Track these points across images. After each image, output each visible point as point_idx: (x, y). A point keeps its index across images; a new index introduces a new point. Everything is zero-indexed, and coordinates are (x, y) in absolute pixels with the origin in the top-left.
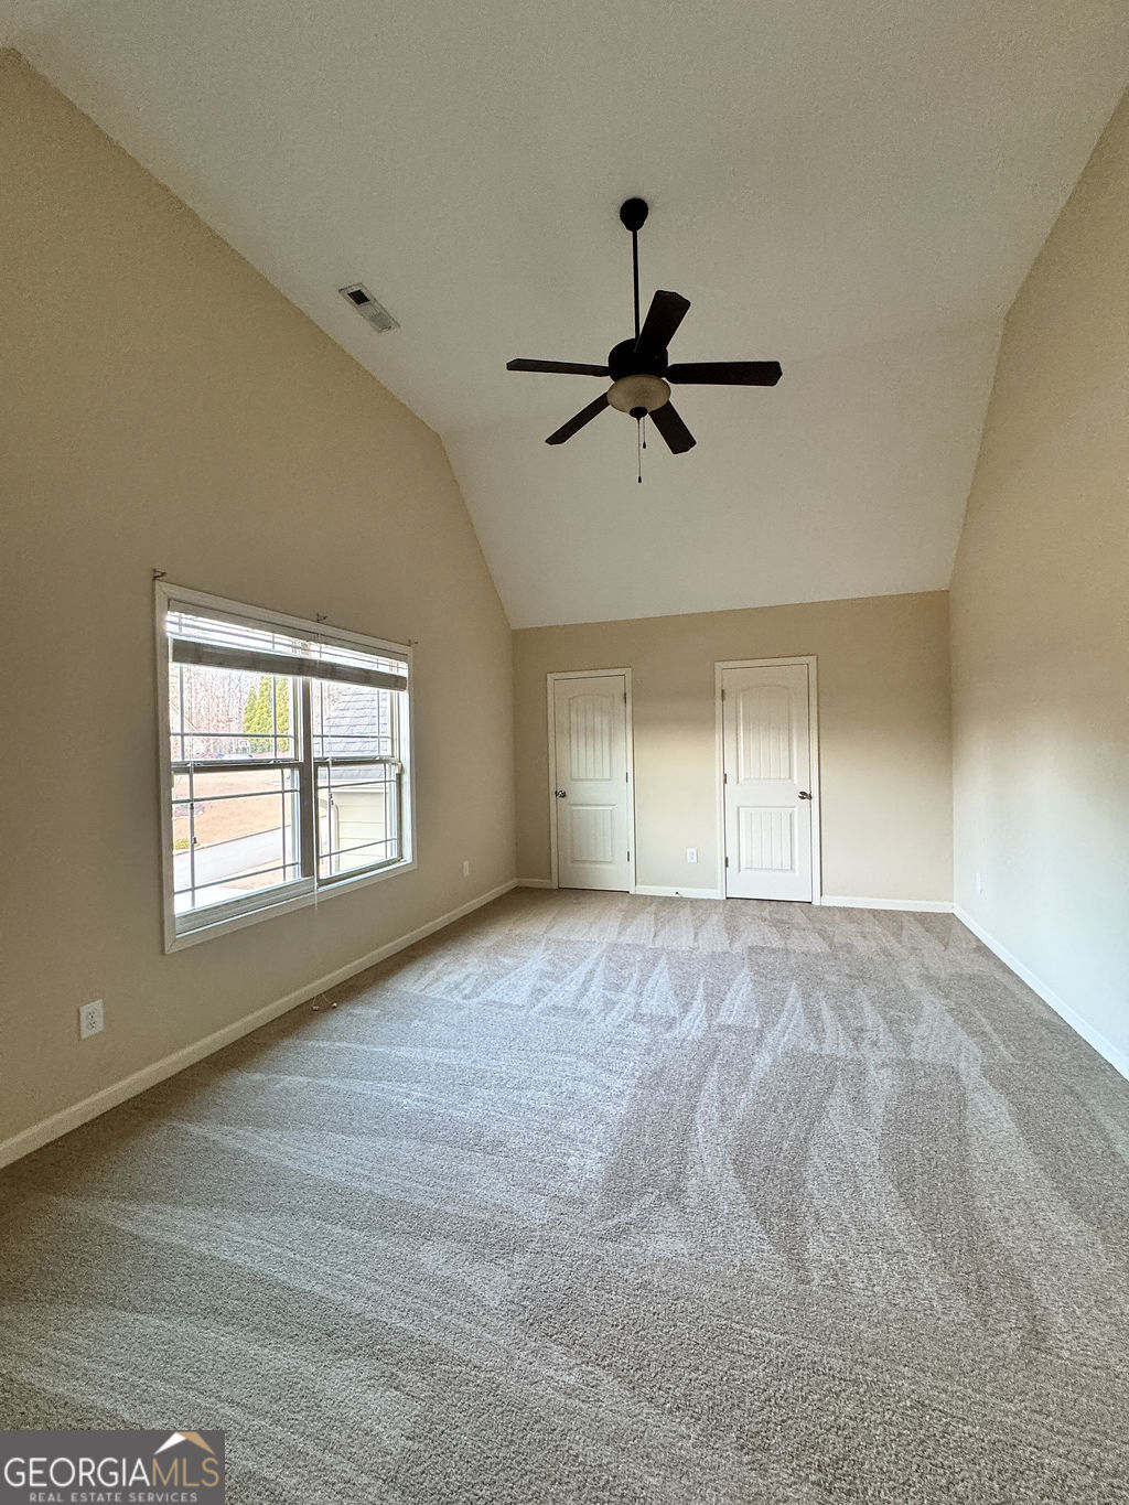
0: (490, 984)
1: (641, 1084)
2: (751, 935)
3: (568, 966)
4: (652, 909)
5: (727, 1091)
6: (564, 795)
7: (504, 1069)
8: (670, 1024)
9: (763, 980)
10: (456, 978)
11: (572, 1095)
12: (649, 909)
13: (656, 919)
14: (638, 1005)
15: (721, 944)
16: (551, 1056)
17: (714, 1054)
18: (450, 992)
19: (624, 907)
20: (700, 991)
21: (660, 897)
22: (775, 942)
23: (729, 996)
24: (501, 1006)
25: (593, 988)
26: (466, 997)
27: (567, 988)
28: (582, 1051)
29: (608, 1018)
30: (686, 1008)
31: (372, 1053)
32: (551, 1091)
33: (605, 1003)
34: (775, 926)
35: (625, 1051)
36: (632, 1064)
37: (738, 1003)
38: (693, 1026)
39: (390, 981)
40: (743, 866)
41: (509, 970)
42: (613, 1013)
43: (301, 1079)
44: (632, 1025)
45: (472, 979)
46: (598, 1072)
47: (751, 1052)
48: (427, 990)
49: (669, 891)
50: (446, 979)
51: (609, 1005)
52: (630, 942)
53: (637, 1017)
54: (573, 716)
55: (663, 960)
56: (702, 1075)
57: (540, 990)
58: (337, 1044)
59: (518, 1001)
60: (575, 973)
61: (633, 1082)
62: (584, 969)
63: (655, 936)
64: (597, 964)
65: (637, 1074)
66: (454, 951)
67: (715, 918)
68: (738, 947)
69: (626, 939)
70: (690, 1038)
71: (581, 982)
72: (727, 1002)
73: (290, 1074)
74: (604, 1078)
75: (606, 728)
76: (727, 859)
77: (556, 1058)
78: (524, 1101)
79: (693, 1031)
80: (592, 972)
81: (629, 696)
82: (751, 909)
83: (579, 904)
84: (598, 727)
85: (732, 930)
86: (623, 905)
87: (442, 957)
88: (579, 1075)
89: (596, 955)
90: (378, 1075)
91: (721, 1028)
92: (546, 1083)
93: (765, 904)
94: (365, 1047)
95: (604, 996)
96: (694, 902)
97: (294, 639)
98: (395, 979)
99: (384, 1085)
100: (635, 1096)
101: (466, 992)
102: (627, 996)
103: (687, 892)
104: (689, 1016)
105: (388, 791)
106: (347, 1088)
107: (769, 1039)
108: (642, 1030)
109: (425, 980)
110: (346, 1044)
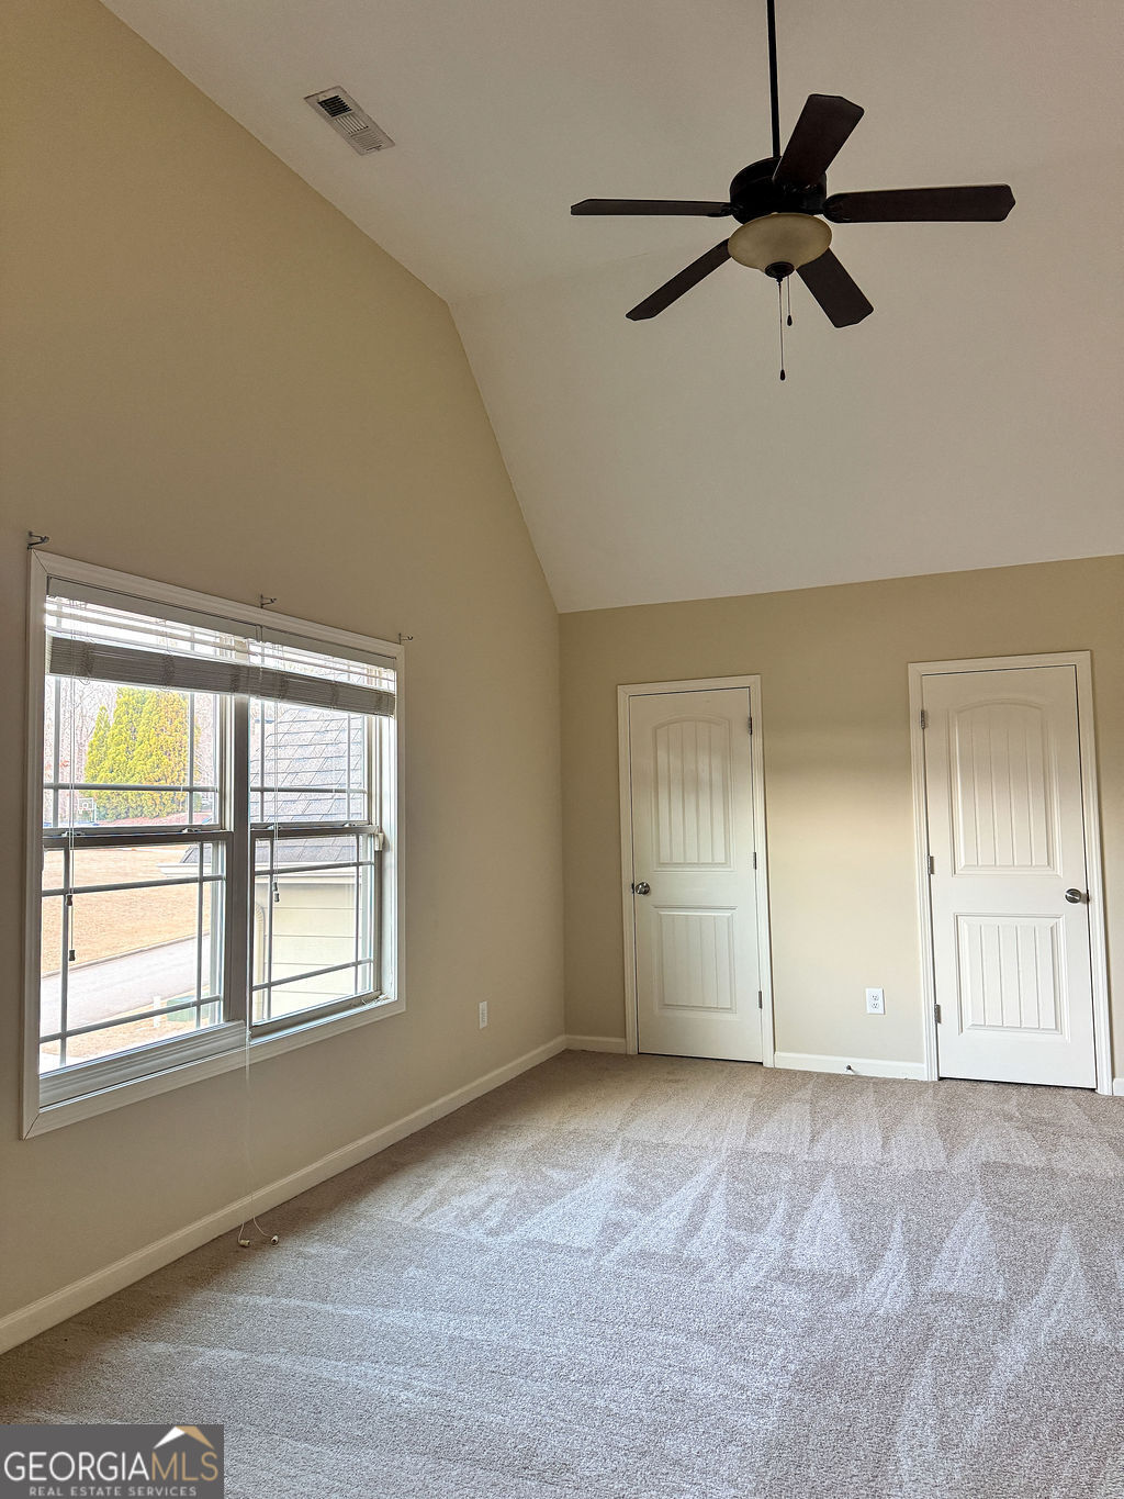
0: (532, 1213)
1: (798, 1382)
2: (984, 1145)
3: (662, 1185)
4: (806, 1094)
5: (950, 1402)
6: (646, 891)
7: (563, 1350)
8: (846, 1289)
9: (1009, 1220)
10: (473, 1200)
11: (680, 1397)
12: (800, 1095)
13: (813, 1113)
14: (788, 1254)
15: (932, 1155)
16: (641, 1333)
17: (926, 1340)
18: (464, 1224)
19: (756, 1090)
20: (897, 1236)
21: (819, 1075)
22: (1030, 1155)
23: (948, 1244)
24: (553, 1248)
25: (708, 1224)
26: (491, 1233)
27: (663, 1223)
28: (693, 1329)
29: (736, 1274)
30: (872, 1261)
31: (344, 1318)
32: (646, 1391)
33: (730, 1250)
34: (1028, 1128)
35: (769, 1330)
36: (781, 1351)
37: (965, 1256)
38: (886, 1291)
39: (363, 1204)
40: (967, 1022)
41: (560, 1192)
42: (745, 1268)
43: (232, 1355)
44: (778, 1287)
45: (501, 1204)
46: (724, 1361)
47: (990, 1339)
48: (425, 1220)
49: (836, 1065)
50: (456, 1201)
51: (737, 1252)
52: (769, 1150)
53: (787, 1274)
54: (662, 755)
55: (829, 1180)
56: (906, 1373)
57: (617, 1225)
58: (284, 1301)
59: (581, 1242)
60: (674, 1199)
61: (787, 1380)
62: (690, 1192)
63: (812, 1141)
64: (713, 1185)
65: (792, 1367)
66: (467, 1157)
67: (918, 1114)
68: (962, 1162)
69: (761, 1144)
70: (881, 1312)
71: (687, 1213)
72: (944, 1255)
73: (212, 1346)
74: (735, 1371)
75: (717, 777)
76: (938, 1009)
77: (653, 1336)
78: (601, 1403)
79: (887, 1300)
80: (705, 1198)
81: (757, 724)
82: (986, 1099)
83: (677, 1081)
84: (705, 775)
85: (950, 1133)
86: (754, 1084)
87: (446, 1166)
88: (691, 1364)
89: (709, 1170)
90: (356, 1352)
91: (936, 1297)
92: (637, 1376)
93: (1010, 1089)
94: (329, 1307)
95: (728, 1239)
96: (880, 1084)
97: (224, 635)
98: (371, 1198)
99: (366, 1367)
100: (789, 1401)
101: (492, 1224)
102: (769, 1240)
103: (868, 1067)
104: (879, 1276)
105: (360, 882)
106: (305, 1371)
107: (1022, 1319)
108: (796, 1297)
109: (421, 1203)
110: (298, 1303)
